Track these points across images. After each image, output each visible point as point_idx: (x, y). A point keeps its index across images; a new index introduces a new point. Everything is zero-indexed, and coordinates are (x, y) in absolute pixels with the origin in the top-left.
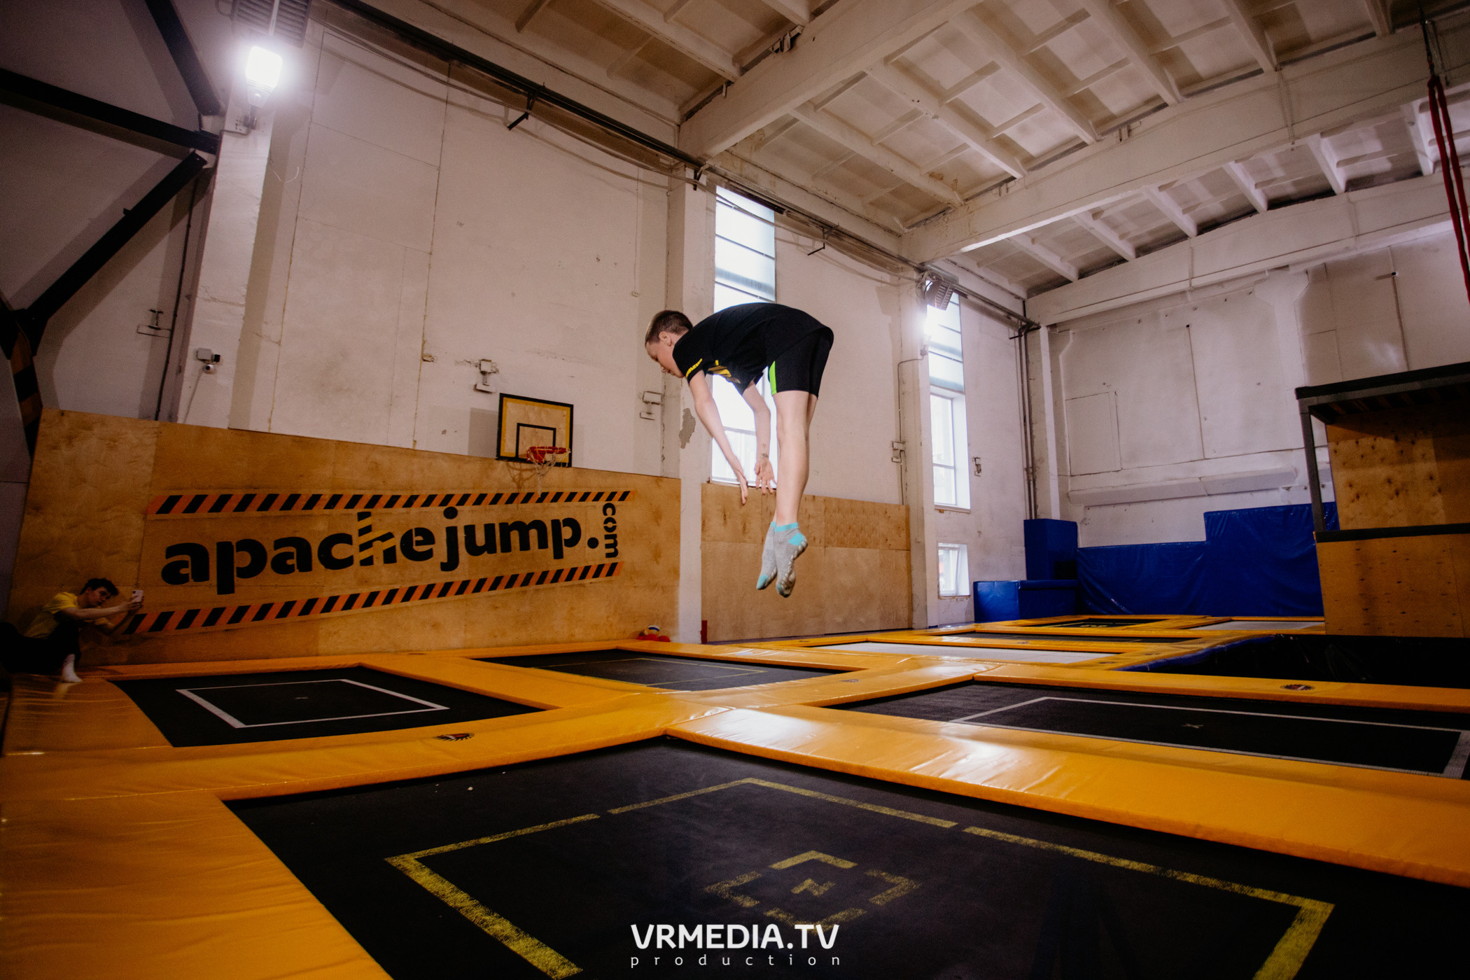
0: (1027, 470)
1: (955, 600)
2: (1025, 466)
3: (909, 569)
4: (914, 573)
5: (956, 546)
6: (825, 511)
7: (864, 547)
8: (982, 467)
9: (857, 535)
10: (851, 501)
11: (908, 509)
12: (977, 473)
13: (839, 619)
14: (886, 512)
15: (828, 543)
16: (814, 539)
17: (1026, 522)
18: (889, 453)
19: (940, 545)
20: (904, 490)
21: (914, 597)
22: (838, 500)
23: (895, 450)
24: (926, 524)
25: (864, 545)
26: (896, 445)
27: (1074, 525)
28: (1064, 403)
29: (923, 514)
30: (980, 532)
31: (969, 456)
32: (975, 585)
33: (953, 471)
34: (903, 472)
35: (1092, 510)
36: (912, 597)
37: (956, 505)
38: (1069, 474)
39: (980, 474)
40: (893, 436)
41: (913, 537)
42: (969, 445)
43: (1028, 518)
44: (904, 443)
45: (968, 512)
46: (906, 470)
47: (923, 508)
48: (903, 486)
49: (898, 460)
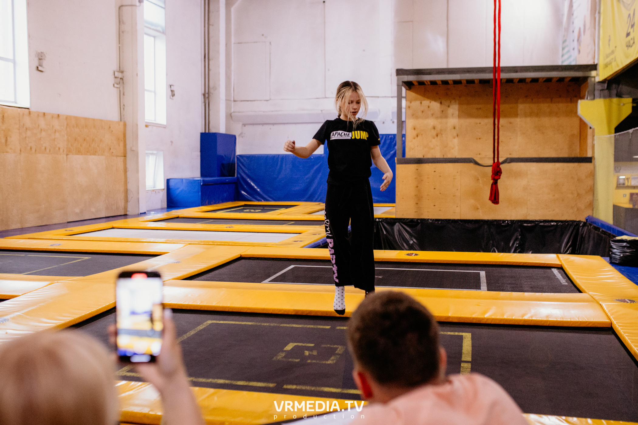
0: (204, 95)
1: (154, 192)
2: (203, 92)
3: (125, 171)
4: (129, 174)
5: (155, 152)
6: (67, 127)
7: (94, 154)
8: (176, 93)
9: (90, 146)
10: (86, 119)
11: (125, 125)
12: (171, 97)
13: (77, 210)
14: (110, 127)
15: (69, 152)
16: (59, 149)
17: (202, 134)
18: (112, 80)
19: (147, 152)
20: (122, 109)
21: (128, 191)
22: (76, 118)
23: (116, 77)
24: (139, 137)
25: (95, 153)
26: (117, 74)
27: (234, 137)
28: (233, 45)
29: (137, 129)
30: (172, 142)
31: (167, 84)
32: (168, 181)
33: (153, 94)
34: (121, 95)
35: (247, 126)
36: (127, 192)
37: (155, 120)
38: (232, 99)
39: (174, 97)
40: (115, 66)
41: (128, 147)
42: (167, 74)
43: (203, 131)
44: (122, 72)
45: (165, 127)
46: (124, 94)
47: (137, 125)
48: (122, 107)
49: (118, 86)
